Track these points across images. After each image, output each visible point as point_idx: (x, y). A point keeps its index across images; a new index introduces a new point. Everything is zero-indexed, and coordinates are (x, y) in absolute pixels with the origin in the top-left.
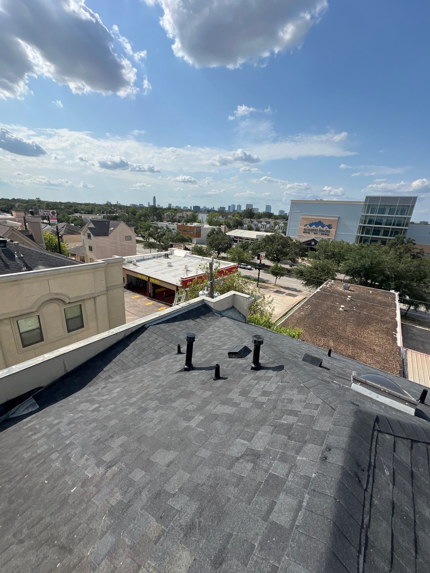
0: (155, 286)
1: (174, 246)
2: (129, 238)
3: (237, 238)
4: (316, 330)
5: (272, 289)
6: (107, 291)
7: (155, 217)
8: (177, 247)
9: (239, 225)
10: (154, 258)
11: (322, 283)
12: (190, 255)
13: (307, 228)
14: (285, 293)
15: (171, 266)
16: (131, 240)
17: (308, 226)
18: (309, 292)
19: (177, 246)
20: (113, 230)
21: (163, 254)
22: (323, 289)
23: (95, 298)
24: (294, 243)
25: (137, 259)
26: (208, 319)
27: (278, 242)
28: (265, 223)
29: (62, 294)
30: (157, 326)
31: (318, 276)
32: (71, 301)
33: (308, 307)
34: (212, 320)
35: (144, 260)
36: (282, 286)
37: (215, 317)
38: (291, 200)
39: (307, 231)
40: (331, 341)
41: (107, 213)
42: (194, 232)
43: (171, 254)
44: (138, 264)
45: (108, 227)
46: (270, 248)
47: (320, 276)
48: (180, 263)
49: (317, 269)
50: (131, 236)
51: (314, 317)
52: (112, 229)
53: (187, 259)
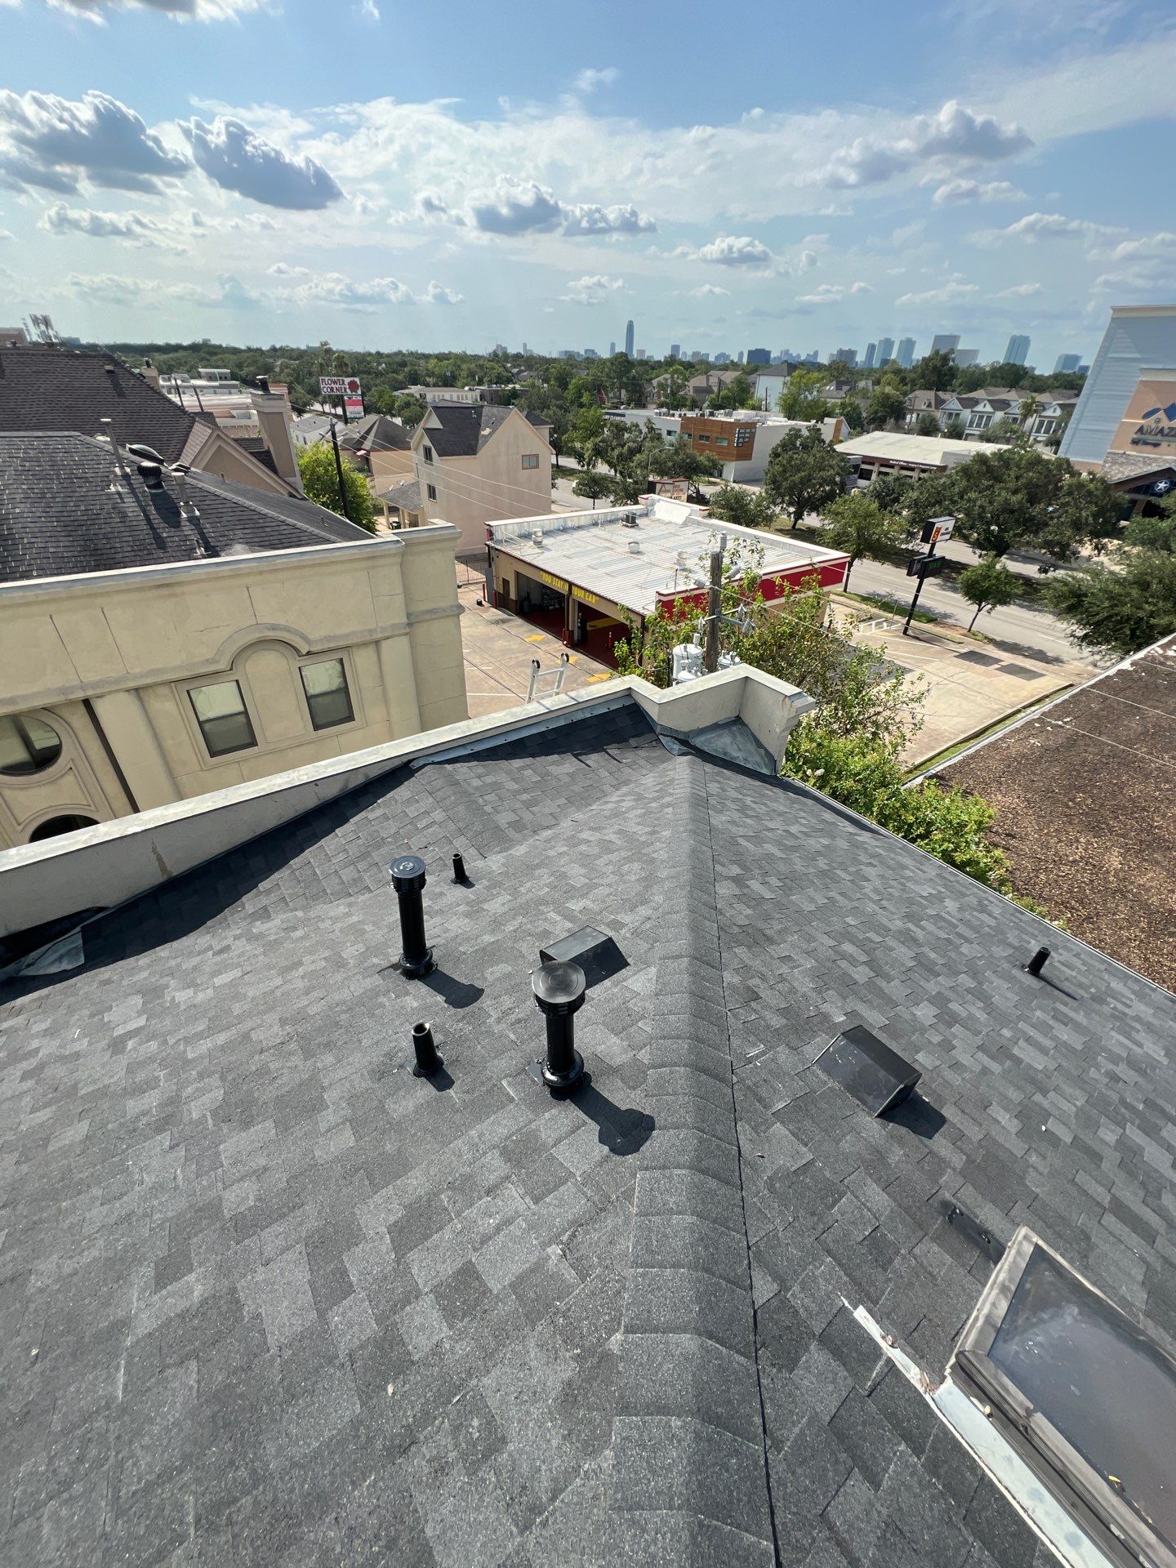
0: (587, 613)
1: (658, 487)
2: (532, 462)
3: (873, 464)
4: (1068, 807)
5: (953, 646)
6: (410, 625)
7: (623, 392)
8: (668, 491)
9: (889, 415)
10: (595, 524)
11: (1150, 640)
12: (700, 519)
13: (1154, 426)
14: (997, 661)
15: (639, 553)
16: (537, 467)
17: (1161, 415)
18: (1090, 668)
19: (668, 487)
20: (491, 434)
21: (621, 515)
22: (1148, 666)
23: (377, 643)
24: (1081, 485)
25: (547, 528)
26: (629, 757)
27: (1017, 478)
28: (989, 408)
29: (288, 630)
30: (448, 767)
31: (1141, 614)
32: (314, 649)
33: (1066, 723)
34: (642, 762)
35: (565, 530)
36: (991, 636)
37: (658, 753)
38: (1115, 309)
39: (1151, 438)
40: (1116, 851)
41: (490, 382)
42: (730, 443)
43: (647, 515)
44: (546, 541)
45: (477, 426)
46: (979, 503)
47: (1152, 615)
48: (670, 543)
49: (1144, 585)
50: (537, 456)
51: (1077, 760)
52: (487, 431)
53: (689, 531)
